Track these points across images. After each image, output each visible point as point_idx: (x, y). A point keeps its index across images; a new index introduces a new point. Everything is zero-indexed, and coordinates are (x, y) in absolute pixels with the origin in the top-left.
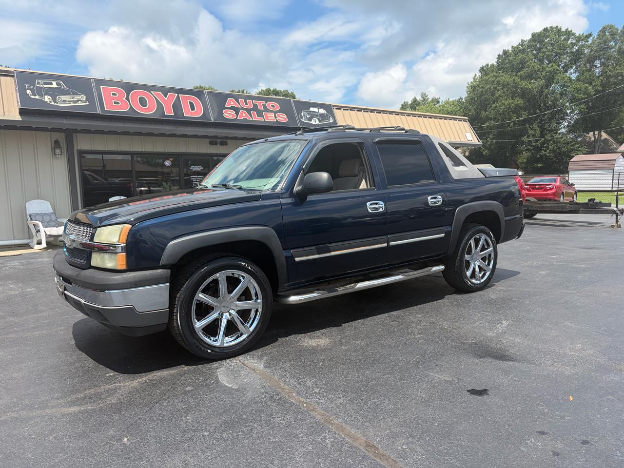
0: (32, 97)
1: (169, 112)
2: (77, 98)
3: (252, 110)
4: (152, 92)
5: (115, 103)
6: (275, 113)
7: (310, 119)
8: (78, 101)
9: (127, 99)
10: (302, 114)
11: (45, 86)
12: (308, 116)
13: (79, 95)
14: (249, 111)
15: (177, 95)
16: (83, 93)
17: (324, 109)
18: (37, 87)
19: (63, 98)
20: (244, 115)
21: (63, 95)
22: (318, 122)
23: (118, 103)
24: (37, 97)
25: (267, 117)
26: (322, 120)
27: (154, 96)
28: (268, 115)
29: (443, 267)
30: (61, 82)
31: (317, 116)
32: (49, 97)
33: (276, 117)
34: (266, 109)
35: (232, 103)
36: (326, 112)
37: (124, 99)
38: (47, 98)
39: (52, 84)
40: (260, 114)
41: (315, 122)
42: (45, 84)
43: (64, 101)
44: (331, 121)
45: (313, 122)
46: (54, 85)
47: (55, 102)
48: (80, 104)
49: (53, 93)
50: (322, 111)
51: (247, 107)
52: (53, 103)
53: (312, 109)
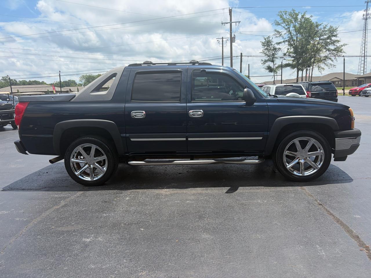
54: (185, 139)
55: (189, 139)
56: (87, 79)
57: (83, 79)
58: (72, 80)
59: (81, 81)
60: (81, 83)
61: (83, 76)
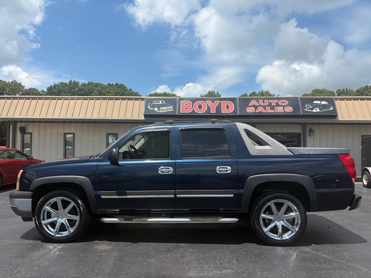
0: (150, 109)
1: (213, 111)
2: (169, 107)
3: (267, 106)
4: (206, 101)
5: (186, 109)
6: (284, 106)
7: (312, 109)
8: (169, 109)
9: (192, 106)
10: (306, 106)
11: (156, 103)
12: (311, 107)
13: (170, 106)
14: (264, 107)
15: (220, 101)
16: (172, 105)
17: (326, 101)
18: (153, 104)
19: (163, 108)
20: (260, 109)
21: (163, 107)
22: (318, 110)
23: (187, 109)
24: (152, 109)
25: (277, 110)
26: (323, 109)
27: (207, 103)
28: (278, 108)
29: (238, 220)
30: (164, 101)
31: (319, 106)
32: (157, 108)
33: (284, 109)
34: (278, 105)
35: (254, 103)
36: (327, 103)
37: (191, 106)
38: (156, 109)
39: (159, 102)
40: (272, 108)
41: (317, 110)
42: (157, 102)
43: (163, 110)
44: (332, 109)
45: (314, 111)
46: (160, 103)
47: (159, 110)
48: (169, 110)
49: (159, 106)
50: (324, 103)
51: (264, 104)
52: (158, 111)
53: (315, 102)
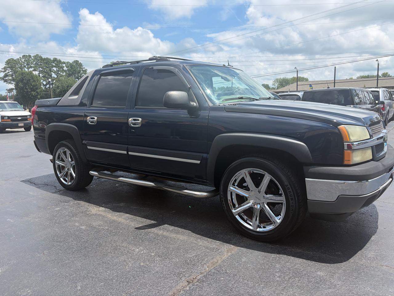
54: (125, 152)
55: (130, 153)
56: (280, 82)
57: (276, 83)
58: (266, 84)
59: (274, 85)
60: (274, 87)
61: (277, 79)
